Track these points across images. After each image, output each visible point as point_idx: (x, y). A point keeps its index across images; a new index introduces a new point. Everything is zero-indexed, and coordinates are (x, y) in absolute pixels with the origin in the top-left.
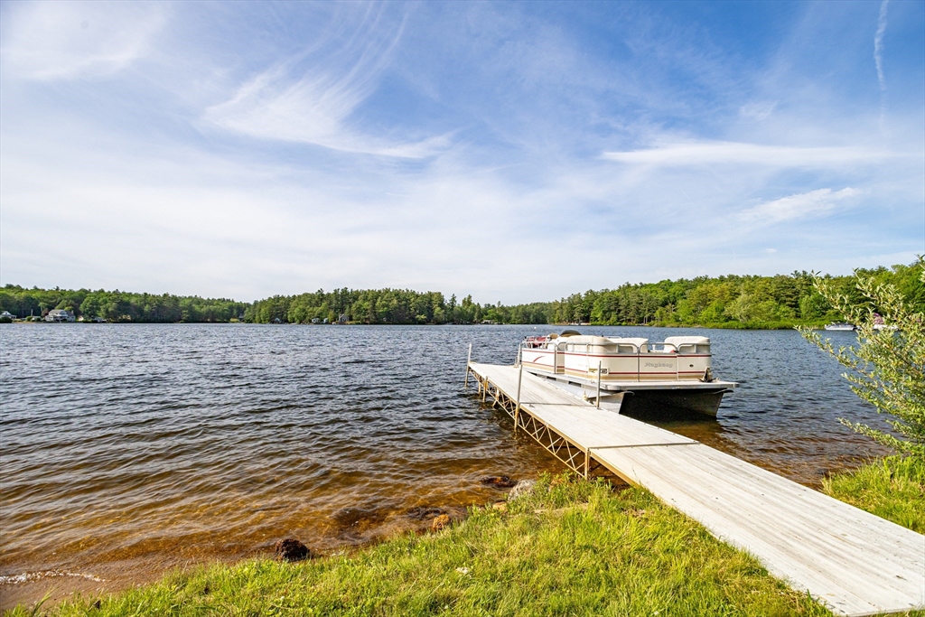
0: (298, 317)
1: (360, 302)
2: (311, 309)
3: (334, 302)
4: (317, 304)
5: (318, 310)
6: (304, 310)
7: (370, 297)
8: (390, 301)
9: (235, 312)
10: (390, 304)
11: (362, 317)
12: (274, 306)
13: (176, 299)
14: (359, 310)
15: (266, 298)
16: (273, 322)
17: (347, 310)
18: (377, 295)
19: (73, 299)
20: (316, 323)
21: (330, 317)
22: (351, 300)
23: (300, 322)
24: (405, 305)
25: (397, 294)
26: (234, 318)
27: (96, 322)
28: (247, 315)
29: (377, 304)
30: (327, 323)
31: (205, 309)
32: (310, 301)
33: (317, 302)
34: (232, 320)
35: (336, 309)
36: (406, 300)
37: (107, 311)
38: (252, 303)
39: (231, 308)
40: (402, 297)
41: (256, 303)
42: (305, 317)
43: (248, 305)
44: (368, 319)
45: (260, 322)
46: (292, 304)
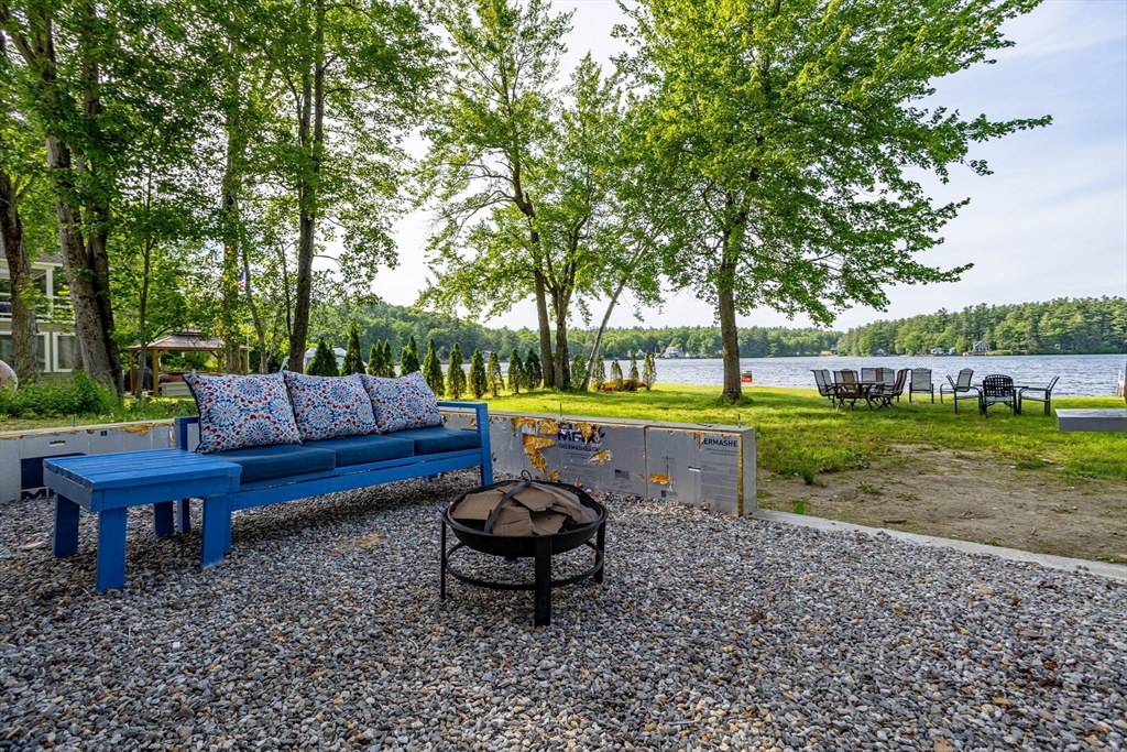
0: (910, 346)
1: (1009, 322)
2: (929, 336)
3: (965, 324)
4: (938, 329)
5: (939, 337)
6: (919, 338)
7: (1026, 314)
8: (1068, 318)
9: (826, 343)
10: (1069, 322)
11: (1013, 344)
12: (876, 334)
13: (765, 332)
14: (1007, 334)
15: (863, 325)
16: (875, 355)
17: (987, 335)
18: (1039, 311)
19: (679, 336)
20: (938, 355)
21: (958, 346)
22: (992, 321)
23: (914, 354)
24: (1102, 322)
25: (1083, 307)
26: (825, 349)
27: (698, 358)
28: (840, 346)
29: (1042, 324)
30: (954, 354)
31: (792, 342)
32: (927, 326)
33: (937, 326)
34: (823, 353)
35: (967, 334)
36: (1104, 314)
37: (706, 347)
38: (846, 331)
39: (820, 338)
40: (1093, 310)
41: (851, 331)
42: (920, 347)
43: (841, 334)
44: (1026, 346)
45: (859, 355)
46: (901, 331)
